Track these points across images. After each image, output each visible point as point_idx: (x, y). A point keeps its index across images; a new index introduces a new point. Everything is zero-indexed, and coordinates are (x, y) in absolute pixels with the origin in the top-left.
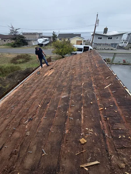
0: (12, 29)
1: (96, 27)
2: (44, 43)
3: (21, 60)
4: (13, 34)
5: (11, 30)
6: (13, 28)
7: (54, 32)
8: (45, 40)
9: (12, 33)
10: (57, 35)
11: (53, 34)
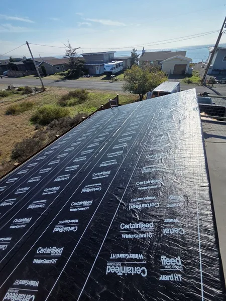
0: (69, 49)
1: (221, 34)
2: (114, 71)
3: (72, 100)
4: (69, 57)
5: (67, 51)
6: (70, 47)
7: (134, 50)
8: (117, 66)
9: (69, 55)
10: (138, 55)
11: (133, 54)
